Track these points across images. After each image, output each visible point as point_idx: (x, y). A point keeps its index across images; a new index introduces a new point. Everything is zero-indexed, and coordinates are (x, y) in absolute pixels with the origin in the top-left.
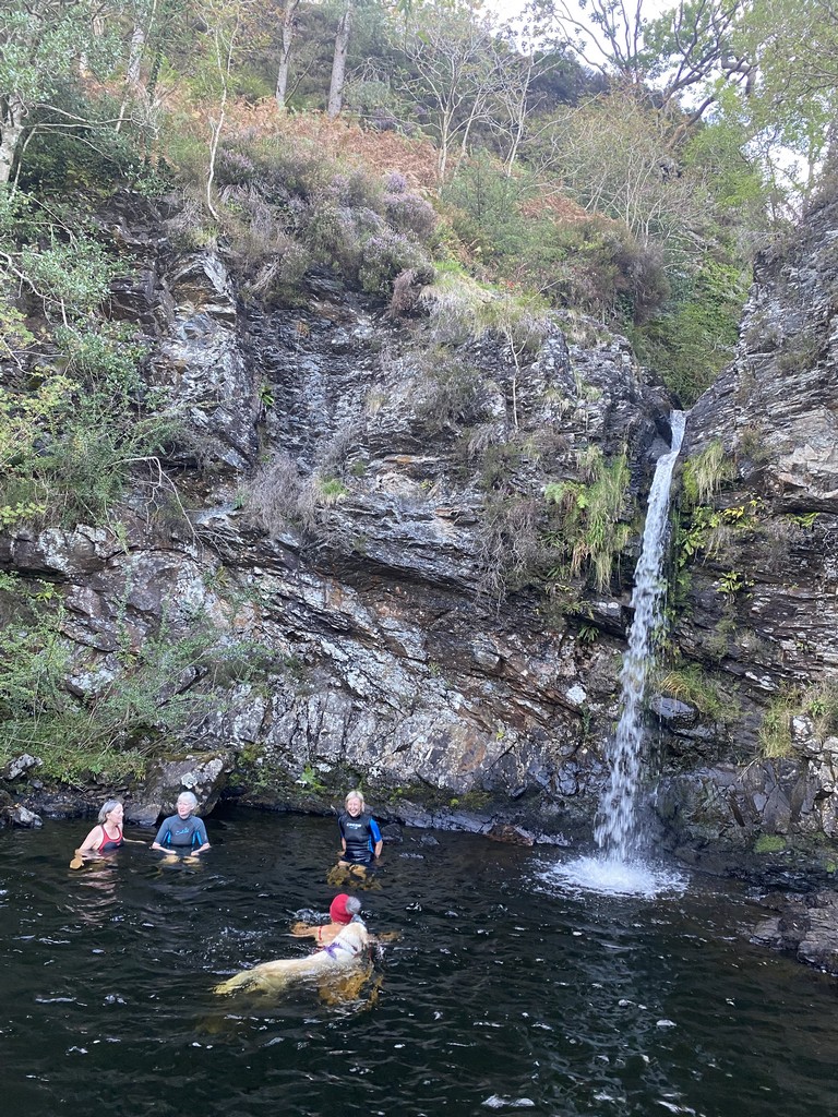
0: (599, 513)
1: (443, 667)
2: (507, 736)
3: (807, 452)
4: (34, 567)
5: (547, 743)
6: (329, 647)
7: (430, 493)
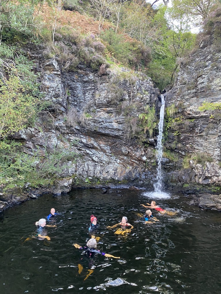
0: (150, 120)
1: (115, 154)
2: (130, 168)
3: (193, 107)
4: (18, 138)
5: (138, 169)
6: (88, 151)
7: (111, 117)
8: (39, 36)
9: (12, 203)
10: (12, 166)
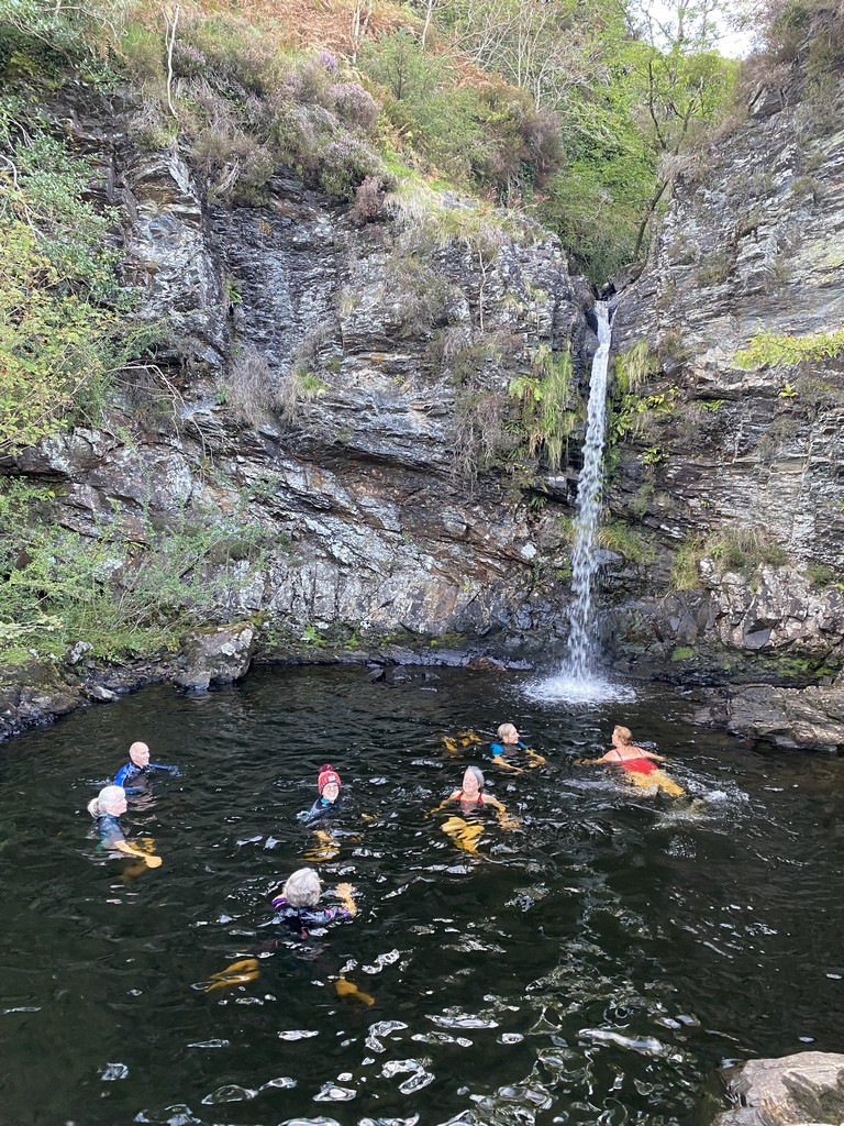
0: (552, 404)
1: (415, 536)
2: (472, 588)
3: (717, 353)
4: (39, 470)
5: (505, 591)
6: (312, 524)
7: (402, 388)
8: (111, 54)
9: (19, 719)
10: (17, 577)
